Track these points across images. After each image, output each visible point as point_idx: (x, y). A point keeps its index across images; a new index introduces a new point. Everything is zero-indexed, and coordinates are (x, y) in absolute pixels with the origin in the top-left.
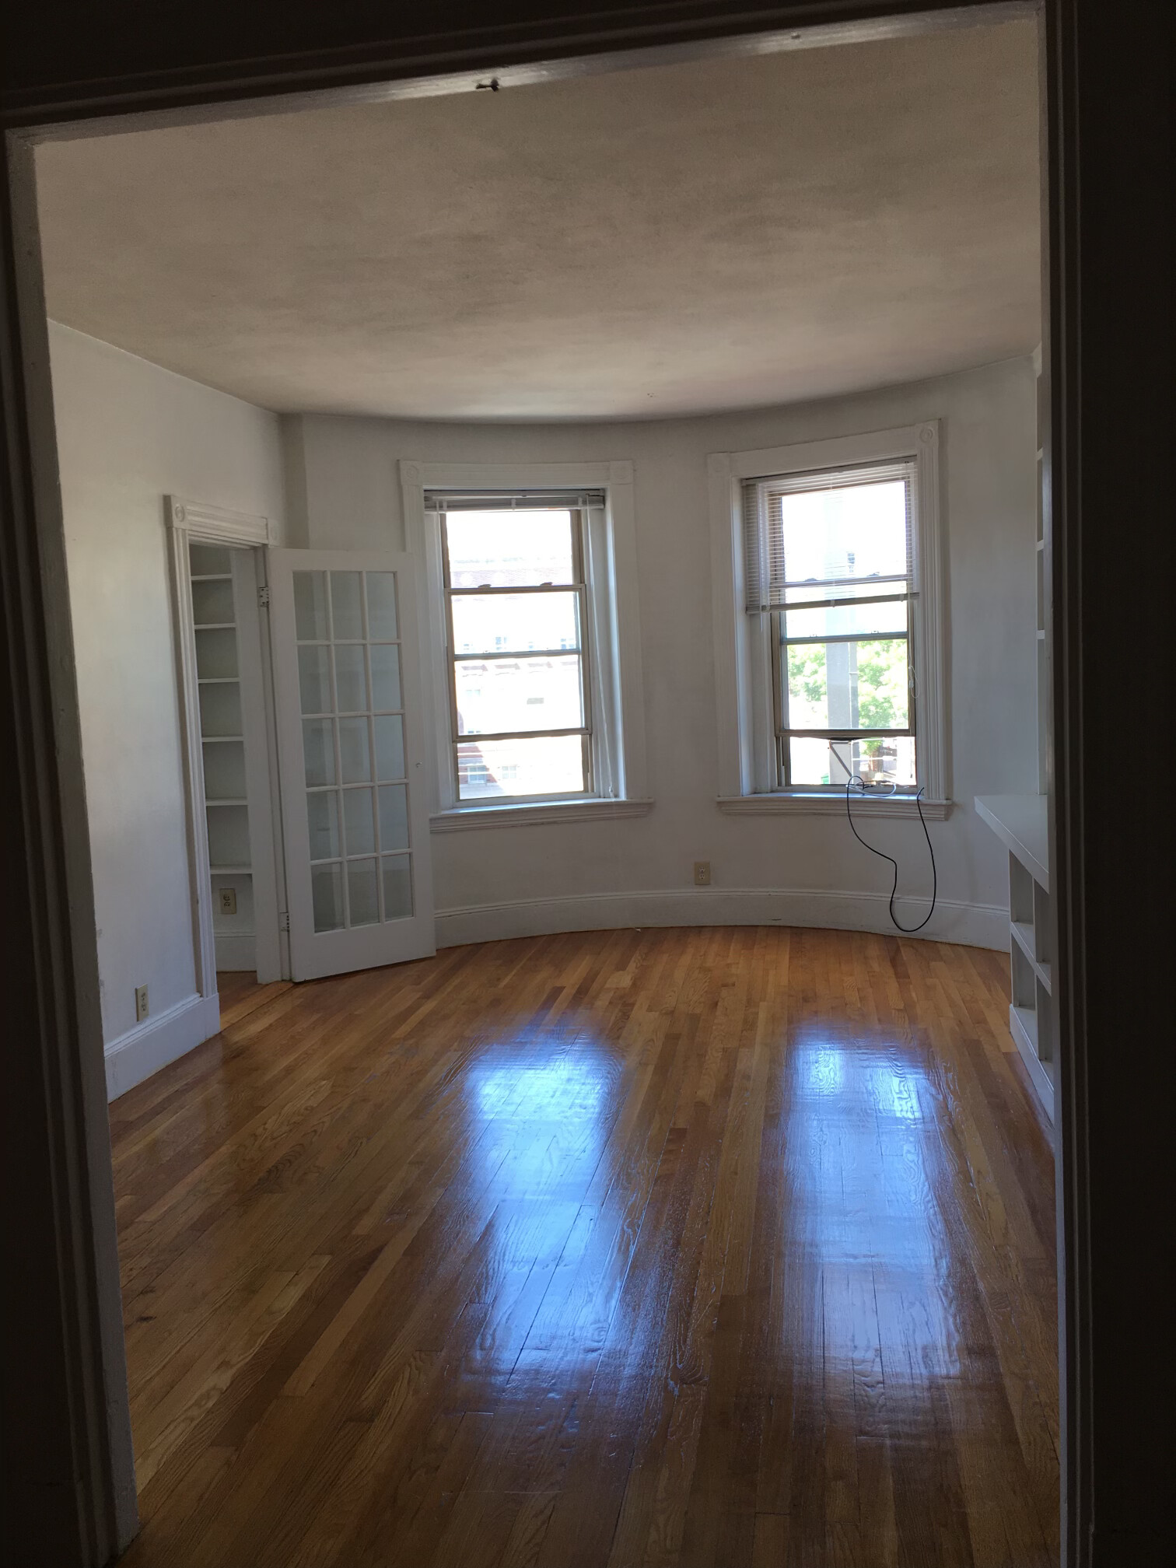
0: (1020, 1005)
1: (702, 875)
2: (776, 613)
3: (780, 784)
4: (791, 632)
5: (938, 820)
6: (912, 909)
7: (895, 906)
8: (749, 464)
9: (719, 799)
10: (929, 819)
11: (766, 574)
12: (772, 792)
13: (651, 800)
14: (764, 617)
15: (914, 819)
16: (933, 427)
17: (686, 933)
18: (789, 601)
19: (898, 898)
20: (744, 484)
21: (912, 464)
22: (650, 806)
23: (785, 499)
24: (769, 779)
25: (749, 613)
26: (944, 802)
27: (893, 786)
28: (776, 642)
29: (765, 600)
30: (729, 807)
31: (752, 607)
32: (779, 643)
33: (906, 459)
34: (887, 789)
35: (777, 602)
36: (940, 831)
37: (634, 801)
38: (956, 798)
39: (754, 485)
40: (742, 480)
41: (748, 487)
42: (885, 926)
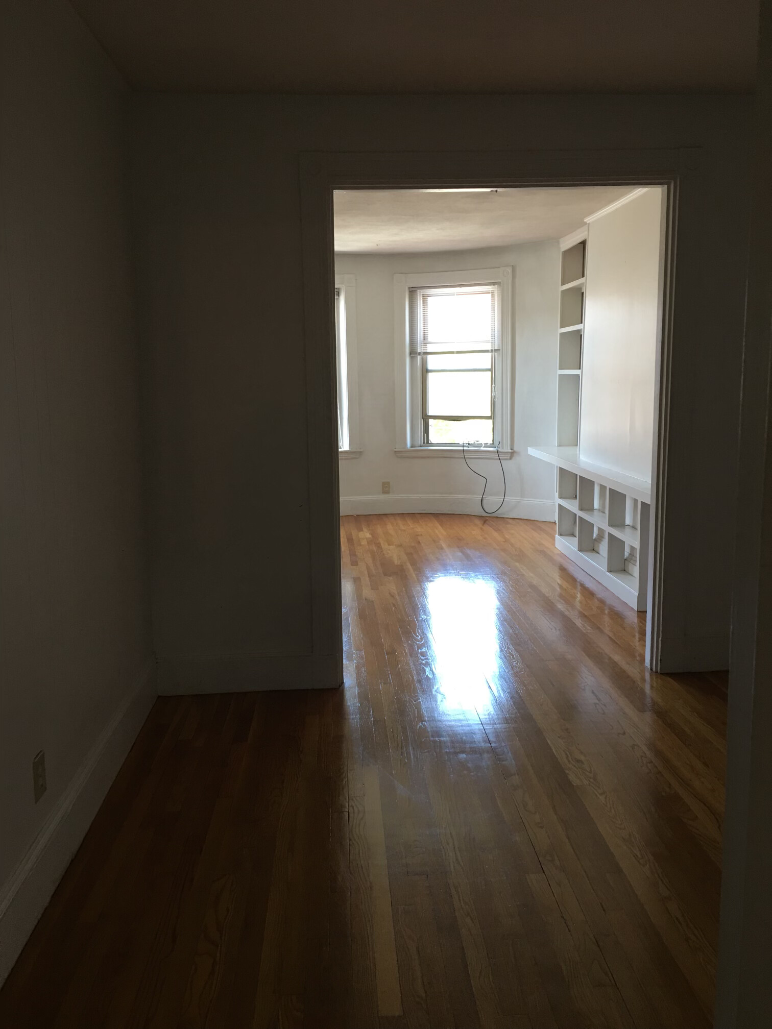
0: (561, 535)
1: (386, 488)
2: (424, 356)
3: (424, 443)
4: (430, 366)
5: (506, 459)
6: (492, 503)
7: (484, 501)
8: (414, 280)
9: (396, 450)
10: (504, 459)
11: (420, 337)
12: (420, 447)
13: (362, 450)
14: (419, 358)
15: (496, 459)
16: (509, 270)
17: (381, 517)
18: (429, 350)
19: (485, 498)
20: (411, 290)
21: (496, 286)
22: (361, 453)
23: (429, 298)
24: (420, 439)
25: (411, 356)
26: (510, 451)
27: (482, 444)
28: (424, 372)
29: (420, 349)
30: (401, 455)
31: (413, 353)
32: (425, 371)
33: (494, 284)
34: (479, 445)
35: (425, 351)
36: (508, 465)
37: (354, 450)
38: (516, 449)
39: (416, 291)
40: (409, 288)
41: (413, 291)
42: (478, 511)
